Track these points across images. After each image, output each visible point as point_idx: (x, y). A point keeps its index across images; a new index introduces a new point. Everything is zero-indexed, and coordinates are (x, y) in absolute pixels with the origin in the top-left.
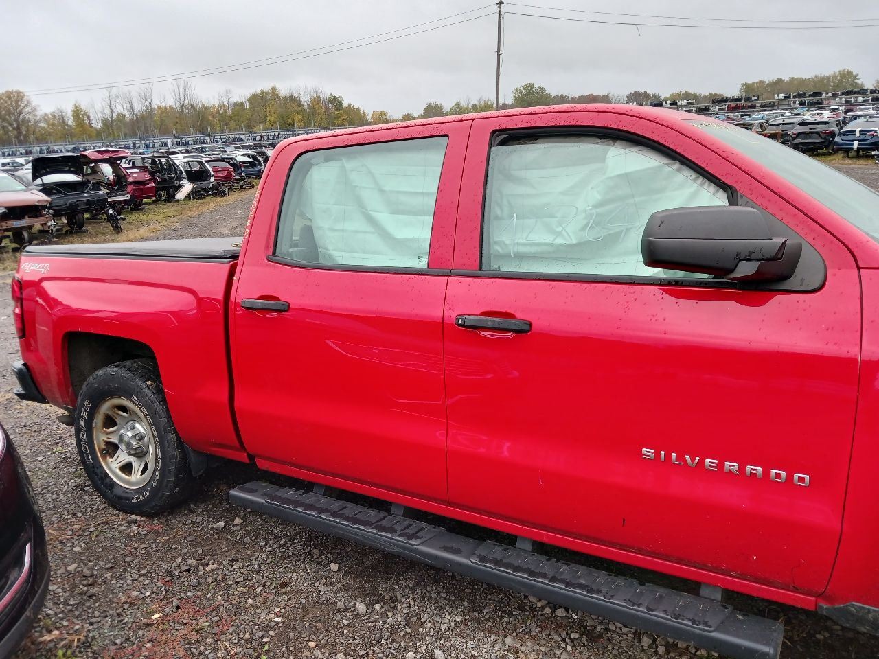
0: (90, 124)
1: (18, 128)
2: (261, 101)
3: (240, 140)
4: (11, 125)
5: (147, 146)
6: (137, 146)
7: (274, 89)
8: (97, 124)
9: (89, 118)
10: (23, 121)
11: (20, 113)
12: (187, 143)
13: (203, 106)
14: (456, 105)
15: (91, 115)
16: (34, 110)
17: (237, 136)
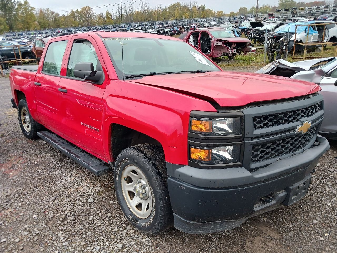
0: (112, 18)
1: (88, 21)
2: (174, 8)
3: (162, 24)
4: (86, 19)
5: (129, 27)
6: (126, 26)
7: (178, 3)
8: (114, 18)
9: (111, 16)
10: (90, 18)
11: (89, 15)
12: (143, 25)
13: (152, 10)
14: (253, 7)
15: (112, 15)
16: (93, 13)
17: (161, 22)
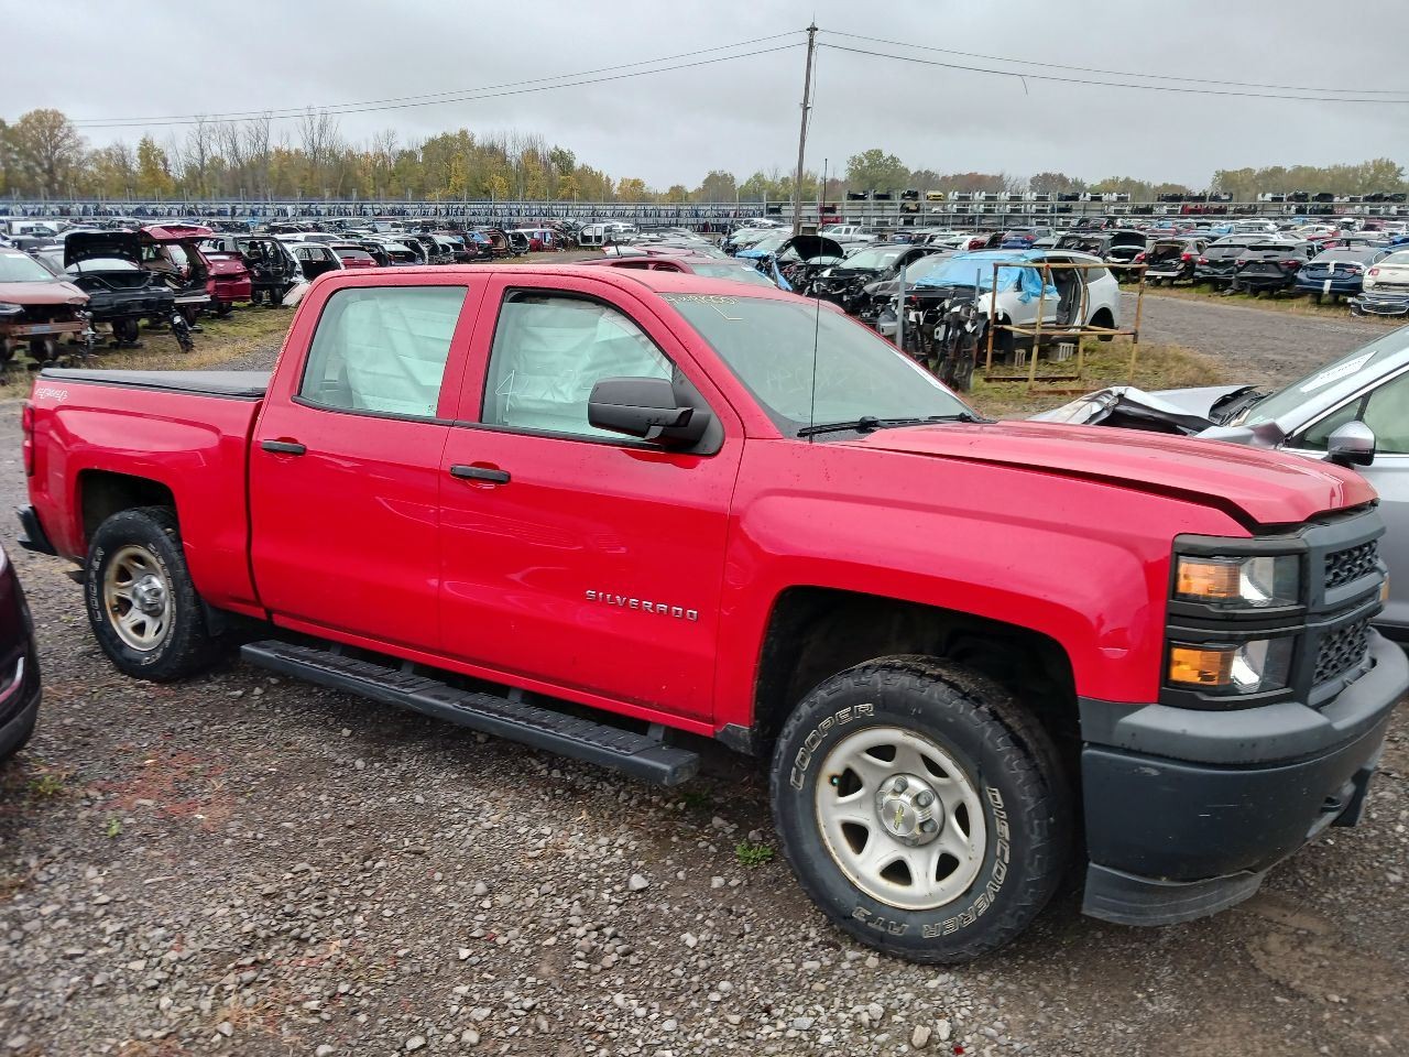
0: (166, 172)
1: (50, 171)
2: (444, 150)
3: (403, 213)
4: (40, 165)
5: (254, 213)
6: (238, 212)
7: (464, 134)
8: (178, 173)
9: (165, 161)
10: (59, 160)
11: (56, 147)
12: (319, 213)
13: (350, 153)
14: (756, 176)
15: (169, 157)
16: (79, 143)
17: (398, 206)
